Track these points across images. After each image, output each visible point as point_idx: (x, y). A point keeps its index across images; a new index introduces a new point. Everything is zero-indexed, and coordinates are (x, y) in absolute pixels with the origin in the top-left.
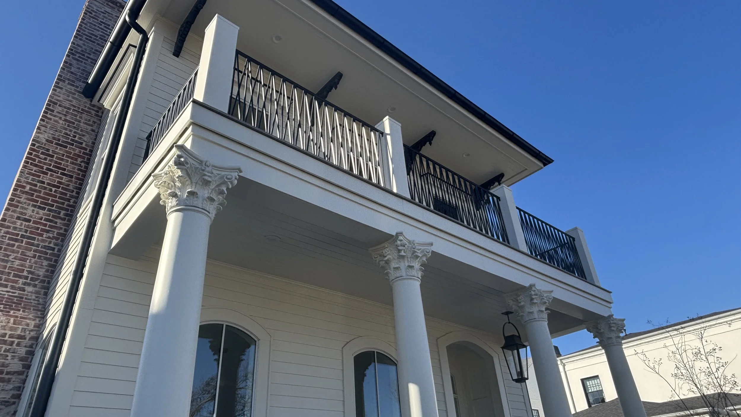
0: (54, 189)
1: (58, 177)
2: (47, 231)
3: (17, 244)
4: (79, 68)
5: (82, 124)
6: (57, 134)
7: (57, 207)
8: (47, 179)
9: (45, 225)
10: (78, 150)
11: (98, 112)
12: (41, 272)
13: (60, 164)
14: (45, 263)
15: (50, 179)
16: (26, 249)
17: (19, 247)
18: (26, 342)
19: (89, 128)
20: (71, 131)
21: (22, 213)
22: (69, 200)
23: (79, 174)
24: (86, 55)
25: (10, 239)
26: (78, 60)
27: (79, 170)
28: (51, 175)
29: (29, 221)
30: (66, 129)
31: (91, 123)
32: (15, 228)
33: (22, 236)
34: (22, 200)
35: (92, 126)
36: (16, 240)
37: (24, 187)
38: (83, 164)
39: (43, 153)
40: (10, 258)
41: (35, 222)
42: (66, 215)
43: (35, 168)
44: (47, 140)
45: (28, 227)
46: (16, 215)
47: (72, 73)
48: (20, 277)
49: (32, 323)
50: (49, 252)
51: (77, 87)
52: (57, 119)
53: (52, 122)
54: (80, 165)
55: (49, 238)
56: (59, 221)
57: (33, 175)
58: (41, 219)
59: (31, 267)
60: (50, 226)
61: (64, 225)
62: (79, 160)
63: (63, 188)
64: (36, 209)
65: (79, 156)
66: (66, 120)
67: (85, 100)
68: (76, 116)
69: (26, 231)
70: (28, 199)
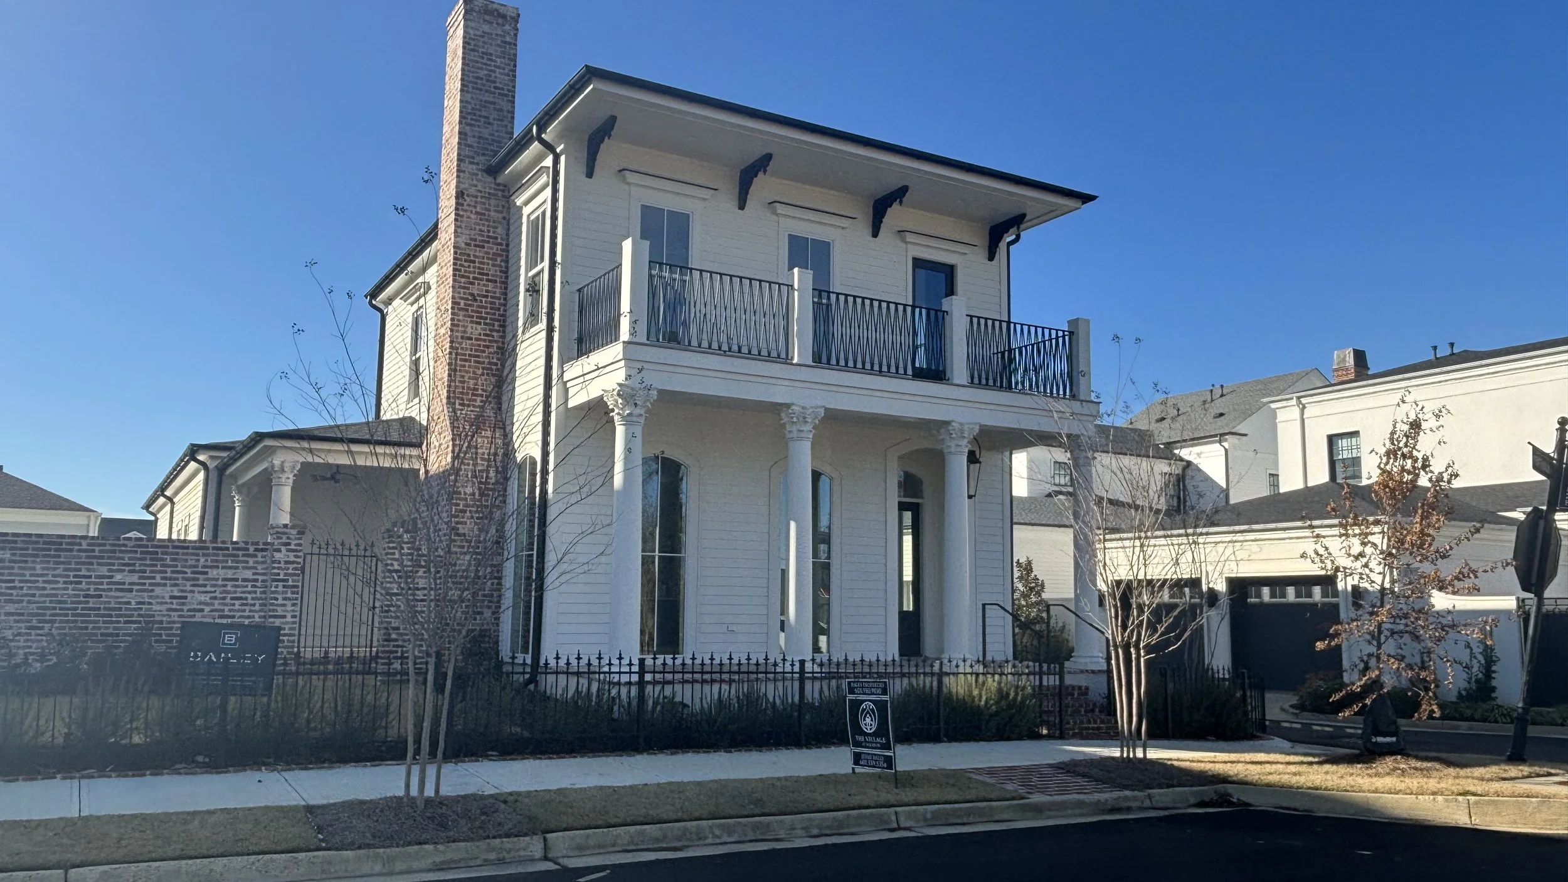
0: (484, 300)
1: (484, 285)
2: (488, 347)
3: (467, 364)
4: (474, 137)
5: (492, 214)
6: (473, 232)
7: (491, 319)
9: (485, 340)
10: (495, 247)
11: (503, 191)
13: (483, 269)
14: (493, 380)
15: (478, 289)
16: (476, 367)
17: (470, 367)
18: (500, 458)
19: (501, 216)
20: (484, 225)
21: (464, 332)
22: (499, 309)
23: (501, 277)
24: (478, 113)
25: (462, 360)
26: (471, 125)
27: (501, 271)
28: (479, 284)
29: (471, 339)
30: (478, 224)
31: (500, 208)
32: (462, 348)
33: (470, 355)
34: (461, 318)
35: (501, 212)
36: (466, 360)
37: (459, 304)
38: (503, 264)
39: (466, 261)
40: (466, 379)
41: (477, 339)
42: (500, 326)
43: (463, 280)
44: (467, 244)
45: (472, 345)
46: (459, 335)
47: (469, 146)
48: (477, 395)
50: (494, 367)
51: (478, 164)
52: (468, 214)
53: (465, 219)
54: (501, 266)
55: (491, 353)
56: (495, 334)
57: (464, 288)
58: (480, 335)
60: (490, 341)
61: (501, 337)
62: (499, 259)
63: (492, 297)
64: (474, 326)
66: (477, 213)
67: (490, 179)
68: (484, 204)
69: (471, 350)
70: (465, 316)
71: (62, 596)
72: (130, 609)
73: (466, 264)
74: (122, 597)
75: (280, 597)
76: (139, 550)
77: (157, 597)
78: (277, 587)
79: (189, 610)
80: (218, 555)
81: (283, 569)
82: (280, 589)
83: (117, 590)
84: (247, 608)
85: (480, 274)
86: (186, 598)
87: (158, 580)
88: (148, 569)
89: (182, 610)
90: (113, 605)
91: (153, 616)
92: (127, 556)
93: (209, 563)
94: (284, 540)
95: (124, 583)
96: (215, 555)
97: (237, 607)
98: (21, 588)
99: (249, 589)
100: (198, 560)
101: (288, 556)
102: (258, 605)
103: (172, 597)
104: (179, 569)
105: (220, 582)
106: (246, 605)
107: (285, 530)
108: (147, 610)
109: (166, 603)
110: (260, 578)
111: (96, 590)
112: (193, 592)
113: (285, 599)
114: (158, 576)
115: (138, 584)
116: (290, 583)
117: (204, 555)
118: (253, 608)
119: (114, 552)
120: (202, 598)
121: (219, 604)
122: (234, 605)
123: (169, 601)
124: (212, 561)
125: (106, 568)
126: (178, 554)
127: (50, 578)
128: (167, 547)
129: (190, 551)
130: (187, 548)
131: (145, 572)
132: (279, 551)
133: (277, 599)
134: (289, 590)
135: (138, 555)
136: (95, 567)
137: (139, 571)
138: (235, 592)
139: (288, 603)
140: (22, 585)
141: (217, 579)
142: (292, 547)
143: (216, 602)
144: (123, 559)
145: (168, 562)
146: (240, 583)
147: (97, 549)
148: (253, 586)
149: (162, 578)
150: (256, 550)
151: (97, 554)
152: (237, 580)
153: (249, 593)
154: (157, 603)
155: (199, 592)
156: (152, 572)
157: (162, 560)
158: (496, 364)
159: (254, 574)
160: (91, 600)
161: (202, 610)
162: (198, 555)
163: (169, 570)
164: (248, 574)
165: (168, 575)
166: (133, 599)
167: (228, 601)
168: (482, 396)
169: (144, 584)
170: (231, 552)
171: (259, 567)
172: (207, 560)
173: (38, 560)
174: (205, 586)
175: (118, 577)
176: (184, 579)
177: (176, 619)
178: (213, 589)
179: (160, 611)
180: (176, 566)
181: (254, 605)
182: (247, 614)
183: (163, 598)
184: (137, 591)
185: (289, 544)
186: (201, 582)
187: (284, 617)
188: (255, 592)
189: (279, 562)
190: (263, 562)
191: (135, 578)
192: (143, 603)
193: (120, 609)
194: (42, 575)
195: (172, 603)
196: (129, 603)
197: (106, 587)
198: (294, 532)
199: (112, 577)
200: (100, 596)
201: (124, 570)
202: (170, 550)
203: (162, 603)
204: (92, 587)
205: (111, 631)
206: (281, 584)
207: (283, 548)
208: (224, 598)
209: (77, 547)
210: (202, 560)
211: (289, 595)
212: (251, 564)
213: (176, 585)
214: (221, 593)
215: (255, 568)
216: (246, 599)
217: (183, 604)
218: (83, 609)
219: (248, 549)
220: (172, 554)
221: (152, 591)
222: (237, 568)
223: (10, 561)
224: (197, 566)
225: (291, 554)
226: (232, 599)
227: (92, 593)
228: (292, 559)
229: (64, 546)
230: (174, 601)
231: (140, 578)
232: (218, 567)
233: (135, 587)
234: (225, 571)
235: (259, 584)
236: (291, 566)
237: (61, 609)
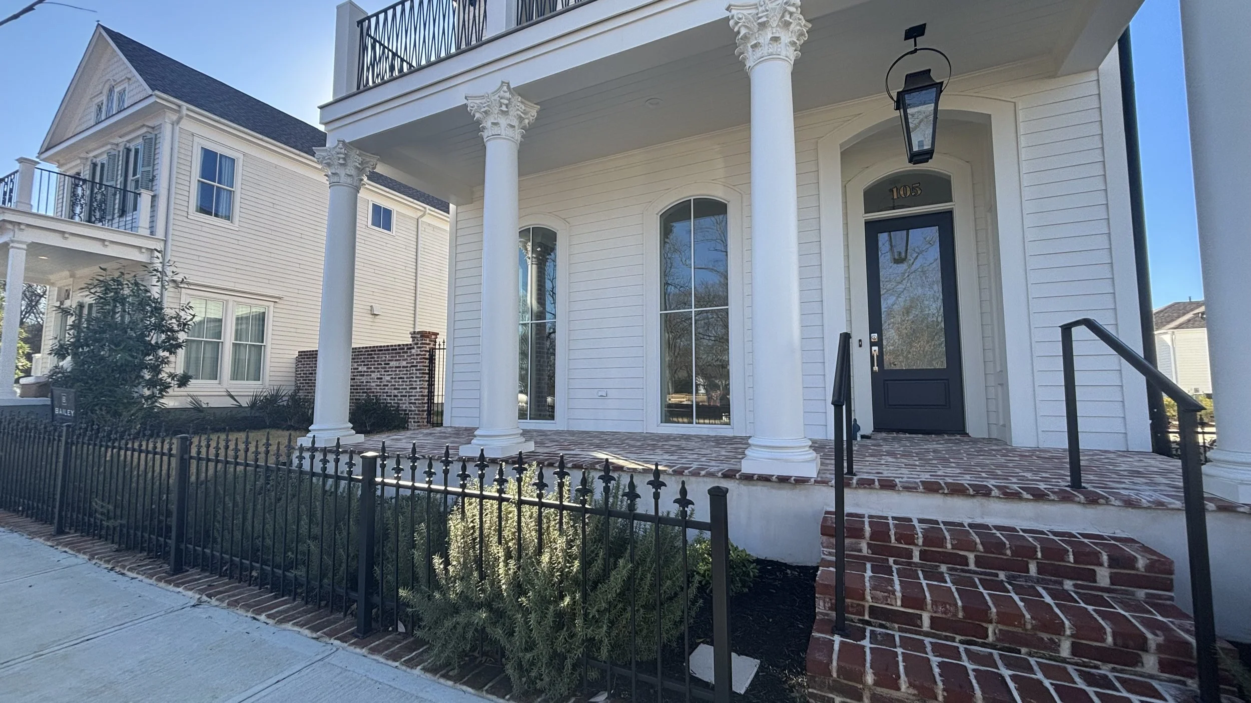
75: (414, 376)
77: (372, 378)
79: (383, 386)
86: (382, 378)
89: (381, 386)
91: (371, 389)
94: (416, 342)
95: (361, 372)
97: (401, 383)
105: (394, 369)
106: (404, 382)
110: (409, 365)
120: (388, 378)
123: (376, 380)
126: (379, 354)
128: (376, 350)
141: (393, 367)
143: (393, 380)
145: (376, 359)
148: (407, 371)
149: (374, 368)
150: (408, 349)
152: (400, 367)
153: (405, 374)
154: (372, 382)
155: (387, 375)
157: (374, 357)
159: (407, 363)
163: (376, 363)
164: (404, 363)
165: (376, 366)
167: (397, 380)
171: (409, 359)
174: (389, 371)
175: (360, 369)
176: (381, 368)
177: (378, 390)
178: (392, 373)
179: (373, 386)
180: (379, 361)
181: (407, 382)
183: (374, 379)
185: (418, 344)
186: (387, 369)
187: (416, 388)
189: (414, 355)
192: (368, 382)
196: (363, 382)
202: (377, 352)
203: (374, 382)
207: (415, 346)
211: (418, 375)
213: (378, 372)
217: (381, 382)
220: (377, 354)
228: (419, 353)
230: (378, 381)
236: (419, 357)
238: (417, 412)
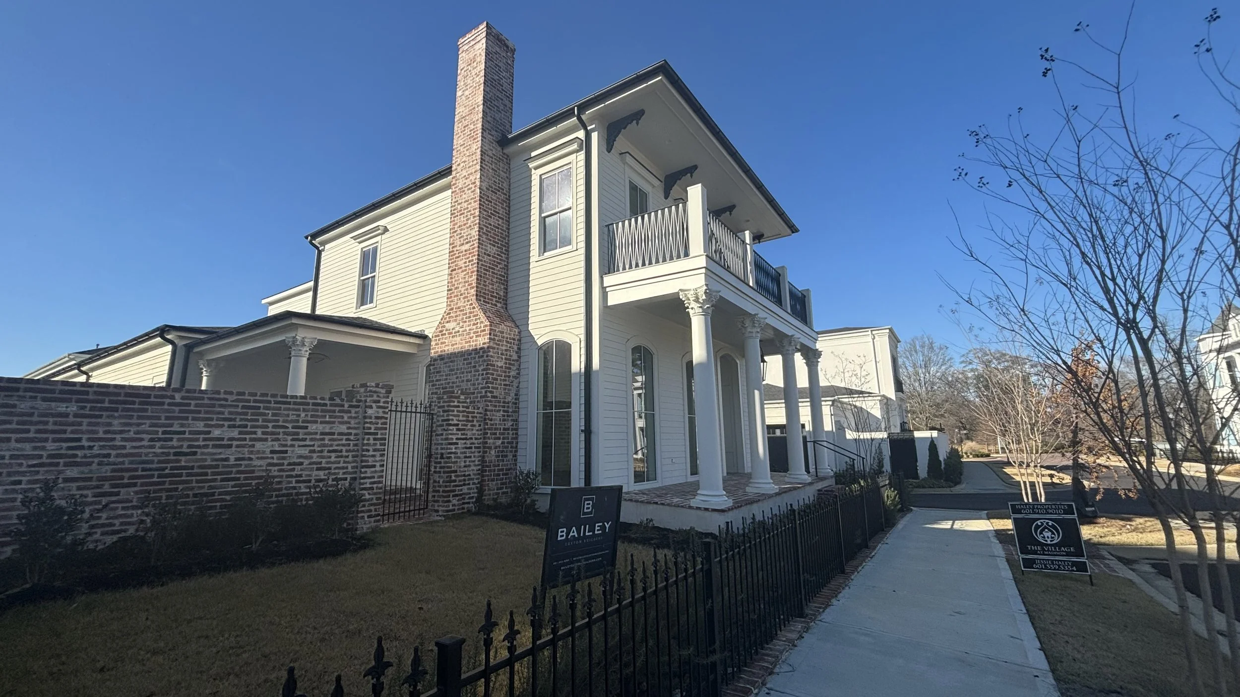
0: (497, 230)
1: (497, 220)
2: (499, 263)
3: (487, 273)
4: (490, 116)
5: (501, 172)
6: (490, 181)
7: (501, 245)
8: (491, 221)
10: (503, 196)
11: (506, 159)
12: (502, 293)
13: (496, 208)
14: (502, 287)
15: (493, 222)
16: (493, 277)
17: (488, 275)
18: (516, 342)
19: (505, 175)
20: (496, 178)
21: (486, 250)
25: (484, 269)
26: (489, 108)
27: (506, 213)
28: (494, 218)
29: (489, 255)
30: (494, 177)
31: (505, 170)
32: (484, 261)
33: (489, 267)
34: (484, 239)
35: (506, 173)
36: (487, 270)
38: (507, 208)
39: (487, 200)
40: (486, 283)
41: (493, 257)
42: (506, 250)
43: (485, 213)
44: (487, 188)
45: (490, 260)
46: (483, 251)
47: (489, 122)
49: (517, 330)
50: (503, 279)
52: (488, 168)
53: (486, 170)
54: (506, 210)
55: (501, 268)
56: (503, 255)
57: (486, 219)
58: (495, 254)
59: (496, 290)
61: (507, 258)
62: (505, 204)
63: (501, 229)
64: (492, 247)
65: (504, 201)
66: (492, 169)
67: (499, 149)
68: (496, 164)
69: (490, 264)
70: (486, 238)
71: (147, 455)
72: (228, 466)
73: (487, 202)
74: (220, 453)
75: (371, 448)
76: (241, 404)
77: (258, 452)
78: (369, 439)
79: (289, 464)
80: (317, 411)
81: (373, 424)
82: (372, 442)
83: (215, 446)
84: (342, 460)
85: (494, 211)
86: (286, 452)
87: (259, 435)
88: (249, 424)
89: (283, 464)
90: (208, 463)
91: (253, 472)
92: (227, 411)
93: (309, 419)
94: (375, 398)
95: (223, 439)
96: (313, 410)
97: (333, 459)
98: (91, 448)
99: (344, 442)
100: (299, 416)
101: (378, 412)
102: (350, 456)
103: (272, 452)
104: (280, 424)
105: (318, 437)
106: (341, 457)
107: (377, 389)
108: (246, 466)
109: (267, 458)
110: (353, 432)
111: (189, 447)
112: (292, 446)
113: (375, 450)
114: (259, 431)
115: (238, 439)
116: (379, 436)
117: (304, 410)
118: (347, 460)
119: (213, 406)
120: (302, 451)
121: (318, 457)
122: (330, 457)
123: (270, 456)
124: (312, 416)
125: (202, 423)
126: (280, 409)
127: (132, 434)
128: (270, 402)
129: (291, 406)
130: (289, 403)
131: (246, 426)
132: (371, 407)
133: (368, 451)
134: (378, 442)
135: (239, 410)
136: (190, 422)
137: (239, 426)
138: (331, 445)
139: (378, 454)
140: (92, 444)
141: (316, 433)
142: (381, 404)
143: (315, 455)
144: (223, 413)
145: (270, 417)
146: (335, 437)
147: (193, 402)
148: (347, 440)
149: (263, 433)
150: (350, 406)
151: (192, 408)
152: (333, 434)
153: (343, 445)
154: (258, 458)
155: (299, 446)
156: (252, 427)
157: (265, 415)
158: (504, 277)
159: (349, 428)
160: (183, 458)
161: (301, 464)
162: (299, 410)
163: (270, 425)
164: (343, 428)
165: (270, 430)
166: (231, 455)
167: (325, 454)
168: (496, 297)
169: (245, 439)
170: (329, 408)
171: (353, 422)
172: (306, 415)
173: (116, 414)
174: (305, 440)
175: (216, 433)
176: (285, 433)
177: (276, 473)
178: (312, 443)
179: (260, 466)
180: (278, 421)
181: (347, 457)
182: (341, 465)
183: (264, 452)
184: (237, 446)
185: (379, 402)
186: (301, 437)
187: (374, 466)
188: (349, 445)
189: (371, 418)
190: (355, 418)
191: (235, 433)
192: (243, 459)
193: (217, 466)
194: (121, 432)
195: (273, 458)
196: (227, 459)
197: (202, 443)
198: (383, 391)
199: (209, 433)
200: (195, 453)
201: (223, 426)
202: (272, 405)
203: (262, 458)
204: (185, 444)
205: (205, 491)
206: (371, 437)
207: (374, 405)
208: (322, 451)
209: (167, 401)
210: (303, 415)
211: (378, 447)
212: (346, 419)
213: (277, 440)
214: (319, 446)
215: (349, 423)
216: (341, 451)
217: (284, 458)
218: (172, 468)
219: (343, 406)
220: (274, 409)
221: (253, 446)
222: (334, 423)
223: (76, 416)
224: (298, 421)
225: (381, 410)
226: (329, 451)
227: (185, 450)
228: (381, 415)
229: (152, 399)
230: (275, 456)
231: (240, 433)
232: (316, 422)
233: (235, 443)
234: (324, 425)
235: (352, 437)
236: (381, 421)
237: (144, 470)
238: (375, 501)
